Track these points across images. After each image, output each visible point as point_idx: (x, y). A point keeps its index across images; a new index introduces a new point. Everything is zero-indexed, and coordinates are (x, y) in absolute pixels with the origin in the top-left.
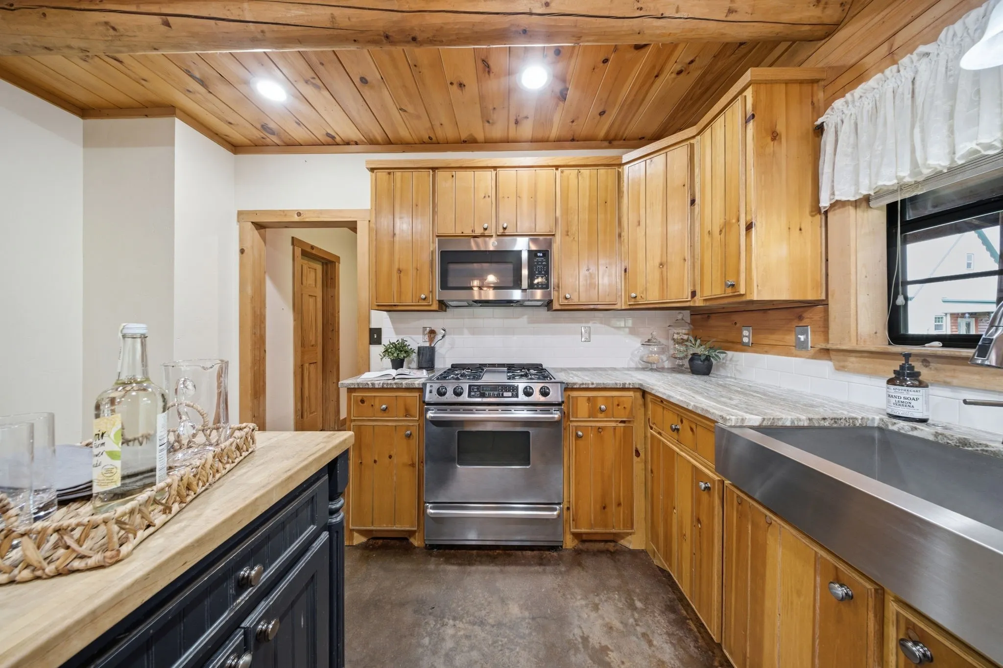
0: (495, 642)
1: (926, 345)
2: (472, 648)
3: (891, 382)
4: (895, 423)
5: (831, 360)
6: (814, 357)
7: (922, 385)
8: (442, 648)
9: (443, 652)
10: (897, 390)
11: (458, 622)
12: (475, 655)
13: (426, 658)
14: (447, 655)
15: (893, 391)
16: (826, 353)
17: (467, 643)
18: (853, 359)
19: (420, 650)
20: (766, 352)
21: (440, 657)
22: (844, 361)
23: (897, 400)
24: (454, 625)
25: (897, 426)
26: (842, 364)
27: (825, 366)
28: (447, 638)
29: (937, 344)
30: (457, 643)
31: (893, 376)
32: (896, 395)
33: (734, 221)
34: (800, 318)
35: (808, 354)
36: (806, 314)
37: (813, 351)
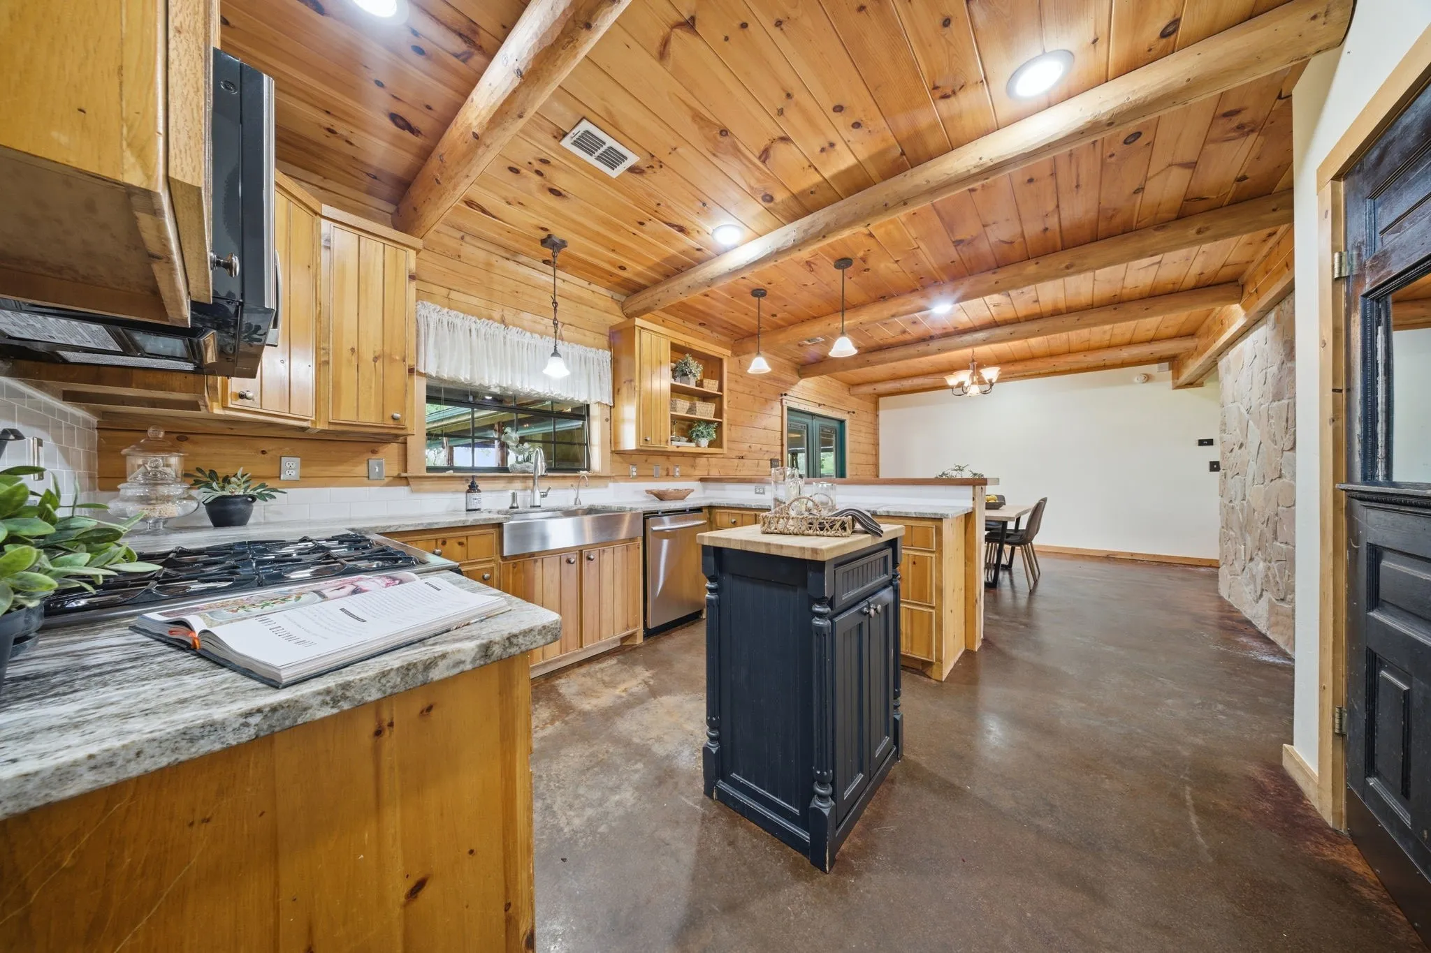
0: (559, 788)
2: (577, 796)
3: (468, 492)
5: (408, 485)
6: (388, 485)
7: (479, 491)
8: (597, 813)
9: (600, 809)
10: (476, 496)
11: (562, 825)
12: (581, 791)
13: (616, 815)
14: (600, 805)
15: (474, 496)
16: (402, 479)
17: (577, 803)
18: (425, 483)
19: (614, 824)
21: (607, 807)
22: (421, 485)
23: (476, 500)
24: (568, 824)
26: (418, 487)
27: (402, 491)
28: (585, 818)
29: (452, 471)
30: (583, 808)
31: (467, 488)
32: (475, 498)
33: (397, 358)
34: (374, 452)
35: (383, 482)
36: (380, 448)
37: (387, 480)
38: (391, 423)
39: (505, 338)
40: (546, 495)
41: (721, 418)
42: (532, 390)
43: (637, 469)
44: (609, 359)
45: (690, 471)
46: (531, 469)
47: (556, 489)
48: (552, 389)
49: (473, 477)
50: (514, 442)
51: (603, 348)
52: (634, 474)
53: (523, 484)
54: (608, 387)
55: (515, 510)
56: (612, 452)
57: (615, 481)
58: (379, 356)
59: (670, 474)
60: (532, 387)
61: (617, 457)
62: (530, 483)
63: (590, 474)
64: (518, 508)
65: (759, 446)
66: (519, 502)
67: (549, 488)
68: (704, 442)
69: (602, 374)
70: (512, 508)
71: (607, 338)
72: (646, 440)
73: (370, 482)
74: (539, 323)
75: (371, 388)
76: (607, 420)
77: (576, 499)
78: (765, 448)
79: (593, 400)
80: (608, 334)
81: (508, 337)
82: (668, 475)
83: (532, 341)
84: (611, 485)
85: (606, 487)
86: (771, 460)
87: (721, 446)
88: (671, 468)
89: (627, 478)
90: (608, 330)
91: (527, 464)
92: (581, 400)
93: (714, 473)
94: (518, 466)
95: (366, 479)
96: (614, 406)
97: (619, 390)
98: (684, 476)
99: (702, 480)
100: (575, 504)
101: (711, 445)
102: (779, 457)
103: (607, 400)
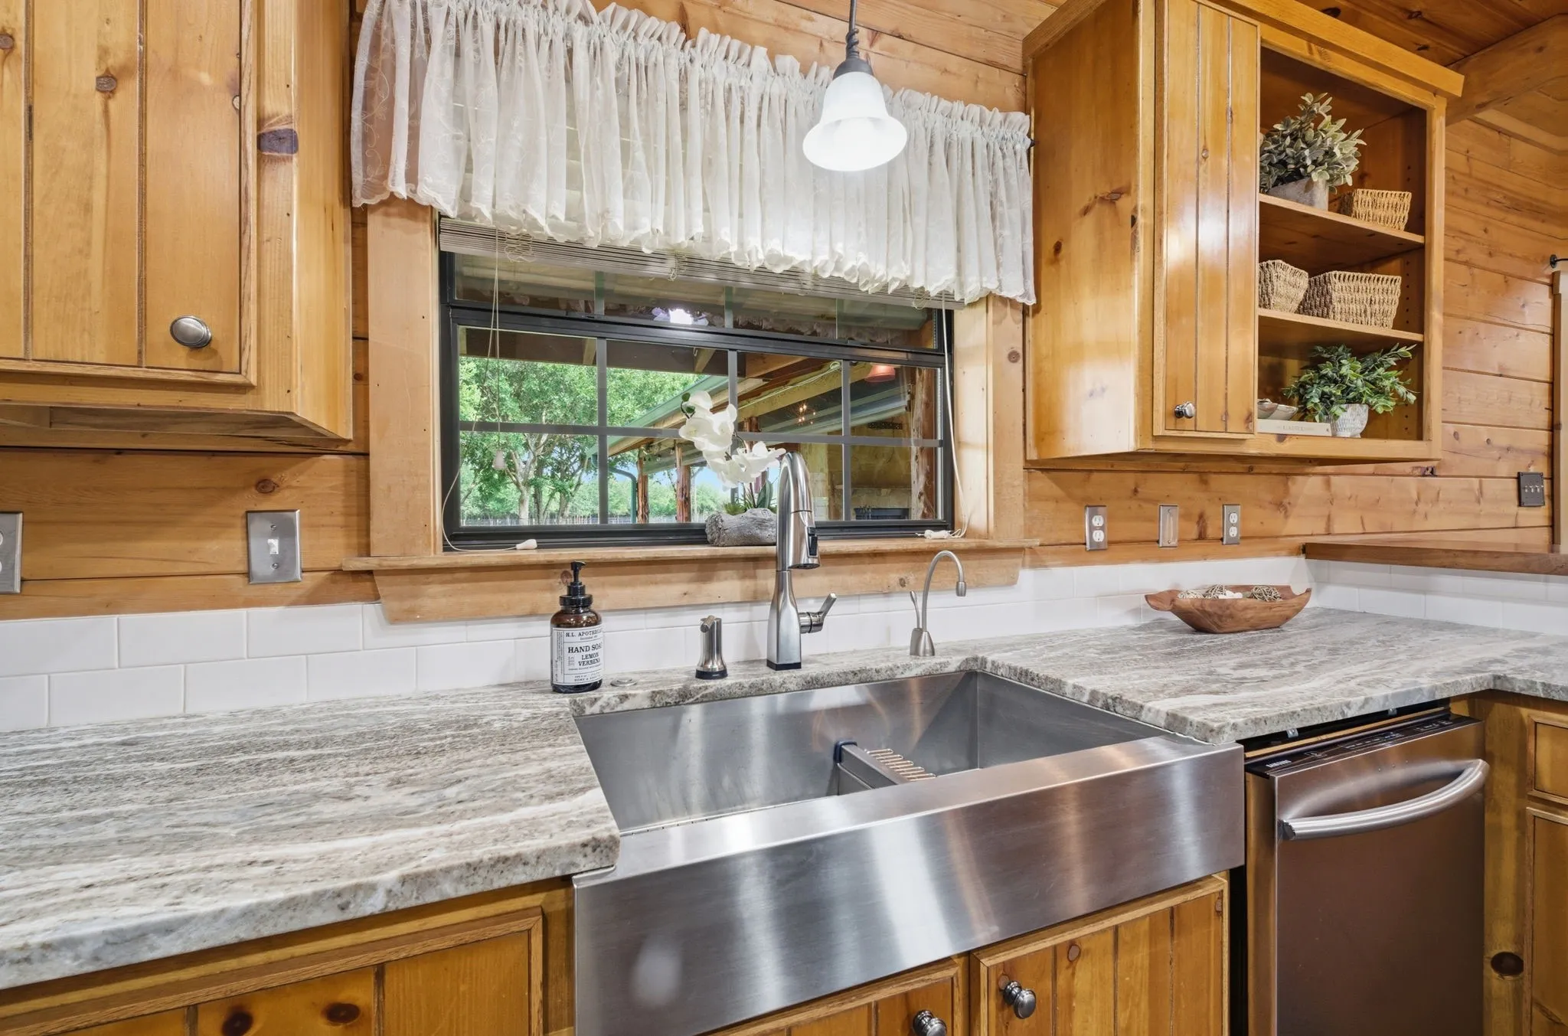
1: (519, 546)
3: (559, 621)
4: (596, 700)
5: (376, 598)
6: (313, 598)
10: (585, 636)
15: (578, 638)
16: (358, 580)
18: (435, 589)
20: (111, 607)
22: (415, 596)
23: (584, 653)
25: (599, 703)
26: (407, 604)
31: (559, 608)
32: (583, 645)
33: (205, 78)
34: (265, 486)
35: (294, 592)
36: (286, 475)
37: (309, 581)
38: (179, 364)
39: (684, 78)
40: (819, 625)
41: (1421, 331)
42: (772, 257)
43: (1109, 518)
44: (1023, 144)
45: (1274, 522)
46: (771, 533)
47: (850, 595)
48: (839, 248)
49: (576, 566)
50: (715, 440)
51: (1005, 109)
52: (1099, 536)
53: (749, 584)
54: (1019, 241)
55: (713, 685)
56: (1030, 466)
57: (1037, 563)
58: (125, 70)
59: (1211, 532)
60: (775, 245)
61: (1044, 483)
62: (767, 580)
63: (957, 540)
64: (723, 674)
65: (1484, 433)
66: (731, 651)
67: (830, 601)
68: (1353, 419)
69: (1002, 193)
70: (703, 675)
71: (1018, 79)
72: (1179, 414)
73: (253, 591)
74: (799, 32)
75: (87, 208)
76: (1013, 357)
77: (918, 633)
78: (1502, 438)
79: (972, 290)
80: (1018, 66)
81: (696, 74)
82: (1202, 537)
83: (776, 88)
84: (1027, 577)
85: (1012, 582)
86: (1518, 478)
87: (1418, 432)
88: (1211, 511)
89: (1080, 551)
90: (1018, 49)
91: (761, 513)
92: (933, 290)
93: (1347, 529)
94: (730, 521)
95: (240, 581)
96: (1037, 308)
97: (1058, 248)
98: (1254, 541)
99: (1309, 551)
100: (915, 651)
101: (1376, 427)
102: (1541, 467)
103: (1017, 286)
